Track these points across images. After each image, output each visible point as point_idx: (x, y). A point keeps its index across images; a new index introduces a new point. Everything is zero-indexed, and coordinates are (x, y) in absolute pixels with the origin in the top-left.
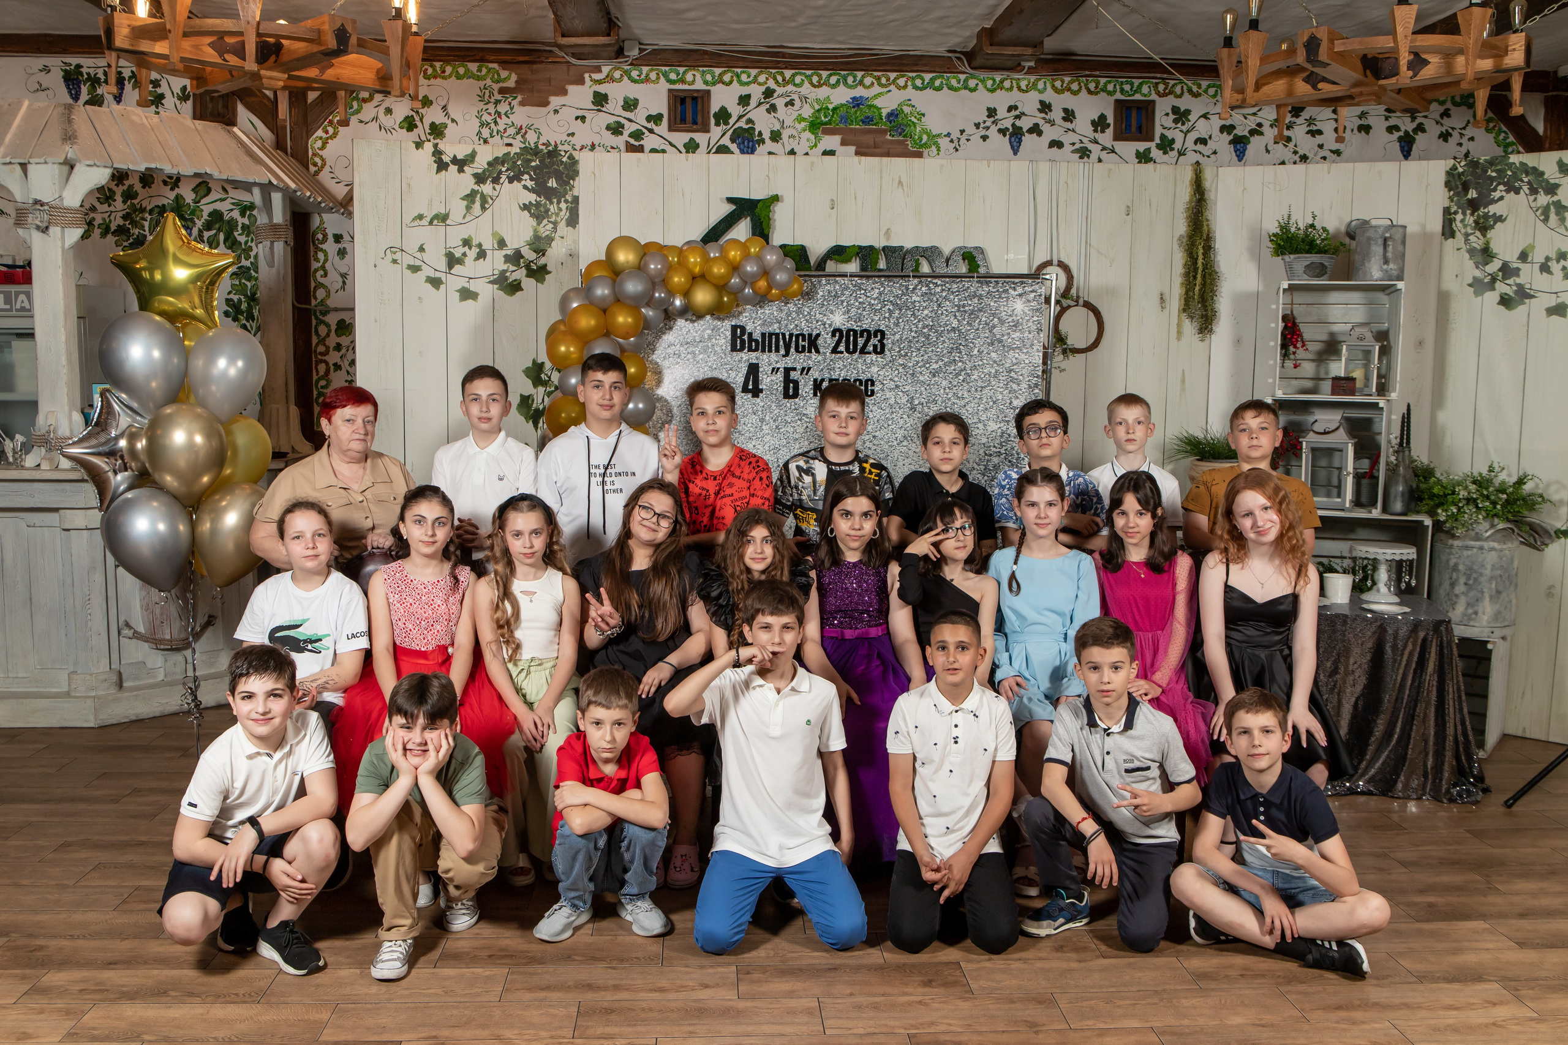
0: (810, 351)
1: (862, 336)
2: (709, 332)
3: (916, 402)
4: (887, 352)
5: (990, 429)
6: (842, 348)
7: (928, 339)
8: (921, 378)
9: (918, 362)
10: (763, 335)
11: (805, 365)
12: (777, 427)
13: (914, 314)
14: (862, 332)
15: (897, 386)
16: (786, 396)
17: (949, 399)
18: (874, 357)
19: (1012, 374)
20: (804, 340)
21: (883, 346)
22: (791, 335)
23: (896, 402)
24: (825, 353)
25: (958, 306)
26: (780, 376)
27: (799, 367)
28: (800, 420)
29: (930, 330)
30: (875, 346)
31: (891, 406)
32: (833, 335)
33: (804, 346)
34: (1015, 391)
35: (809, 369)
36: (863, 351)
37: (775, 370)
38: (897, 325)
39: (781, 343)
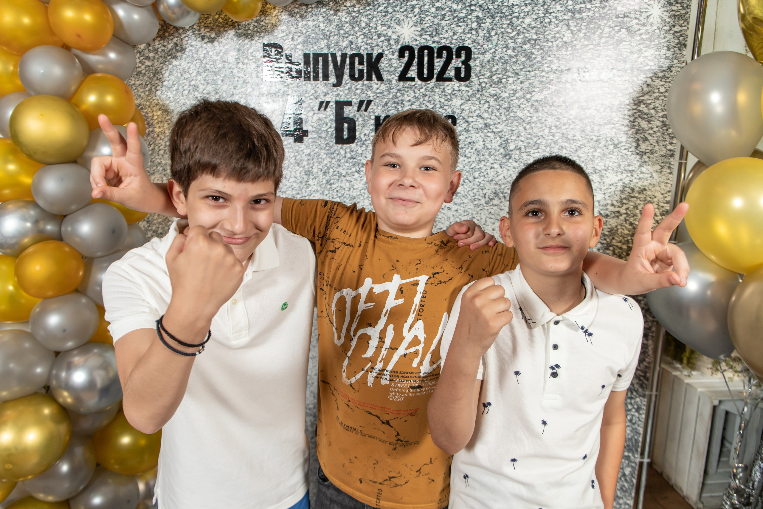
0: (370, 79)
1: (440, 56)
2: (234, 53)
3: (512, 146)
4: (473, 78)
5: (607, 181)
6: (413, 73)
7: (529, 58)
8: (520, 114)
9: (515, 92)
10: (306, 56)
11: (363, 97)
12: (328, 182)
13: (511, 24)
14: (441, 49)
15: (487, 125)
16: (339, 140)
17: (555, 142)
18: (456, 84)
19: (642, 107)
20: (361, 63)
21: (468, 69)
22: (344, 56)
23: (485, 147)
24: (390, 81)
25: (573, 12)
26: (330, 113)
27: (355, 101)
28: (358, 172)
29: (533, 46)
30: (458, 70)
31: (478, 152)
32: (401, 55)
33: (361, 71)
34: (644, 131)
35: (369, 102)
36: (441, 78)
37: (323, 105)
38: (488, 39)
39: (331, 67)
